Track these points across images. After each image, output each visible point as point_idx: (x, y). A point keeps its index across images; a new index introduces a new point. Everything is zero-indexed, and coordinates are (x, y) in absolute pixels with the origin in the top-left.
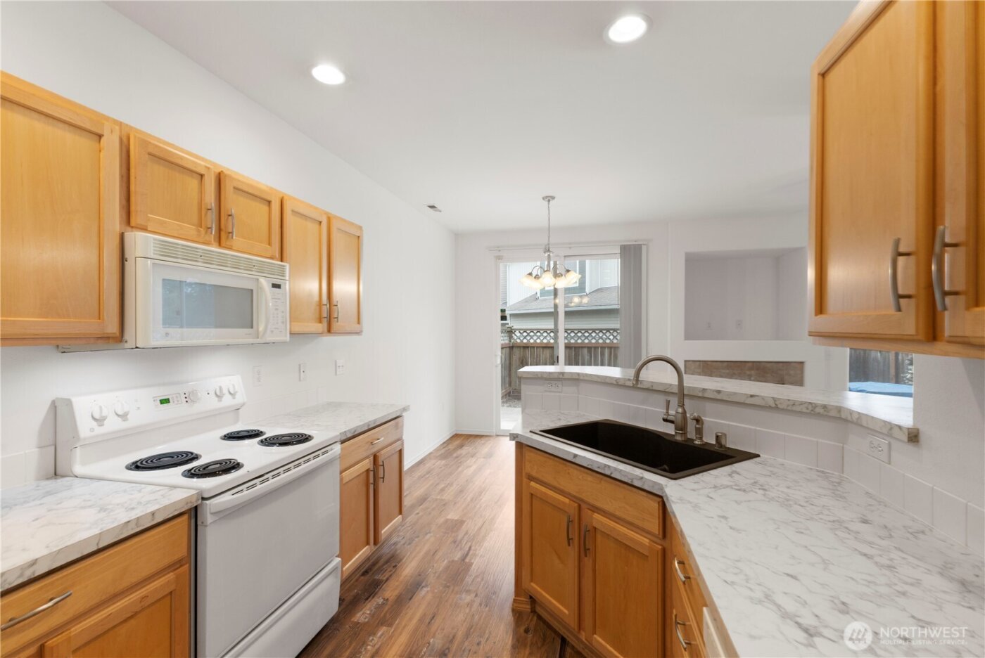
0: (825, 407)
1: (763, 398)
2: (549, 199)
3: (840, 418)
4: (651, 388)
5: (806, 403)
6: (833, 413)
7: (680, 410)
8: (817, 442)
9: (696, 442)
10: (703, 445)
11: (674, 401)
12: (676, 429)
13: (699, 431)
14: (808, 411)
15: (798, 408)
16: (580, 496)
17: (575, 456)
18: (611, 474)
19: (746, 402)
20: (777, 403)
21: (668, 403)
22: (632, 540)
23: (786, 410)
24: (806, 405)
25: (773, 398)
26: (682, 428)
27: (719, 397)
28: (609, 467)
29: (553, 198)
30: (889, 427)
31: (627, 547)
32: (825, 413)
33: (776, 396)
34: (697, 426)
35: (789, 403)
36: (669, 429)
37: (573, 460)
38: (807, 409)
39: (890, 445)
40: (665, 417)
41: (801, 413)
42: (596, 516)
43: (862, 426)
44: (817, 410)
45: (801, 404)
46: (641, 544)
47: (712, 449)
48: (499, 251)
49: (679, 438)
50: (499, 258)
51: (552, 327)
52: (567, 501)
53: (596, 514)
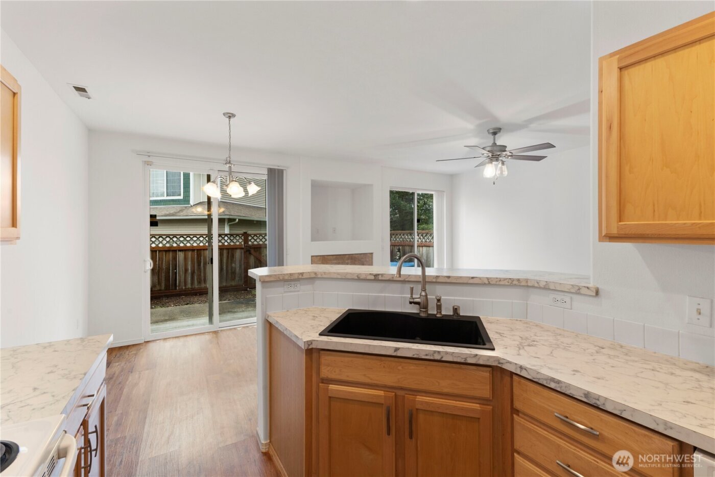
0: (518, 280)
1: (480, 278)
2: (230, 116)
3: (528, 286)
4: (392, 279)
5: (507, 279)
6: (523, 283)
7: (423, 294)
8: (512, 302)
9: (438, 316)
10: (442, 317)
11: (418, 288)
12: (420, 308)
13: (439, 307)
14: (509, 284)
15: (502, 283)
16: (400, 385)
17: (397, 349)
18: (442, 358)
19: (469, 282)
20: (489, 281)
21: (412, 289)
22: (462, 409)
23: (496, 284)
24: (507, 280)
25: (487, 278)
26: (424, 306)
27: (448, 281)
28: (439, 352)
29: (234, 115)
30: (577, 288)
31: (454, 416)
32: (519, 284)
33: (488, 276)
34: (438, 304)
35: (497, 280)
36: (413, 310)
37: (394, 354)
38: (508, 282)
39: (571, 298)
40: (412, 300)
41: (504, 286)
42: (420, 398)
43: (549, 289)
44: (515, 282)
45: (504, 280)
46: (473, 410)
47: (451, 319)
48: (149, 156)
49: (423, 315)
50: (149, 164)
51: (206, 232)
52: (381, 393)
53: (418, 397)
